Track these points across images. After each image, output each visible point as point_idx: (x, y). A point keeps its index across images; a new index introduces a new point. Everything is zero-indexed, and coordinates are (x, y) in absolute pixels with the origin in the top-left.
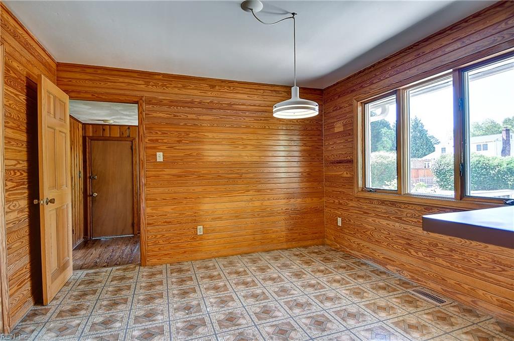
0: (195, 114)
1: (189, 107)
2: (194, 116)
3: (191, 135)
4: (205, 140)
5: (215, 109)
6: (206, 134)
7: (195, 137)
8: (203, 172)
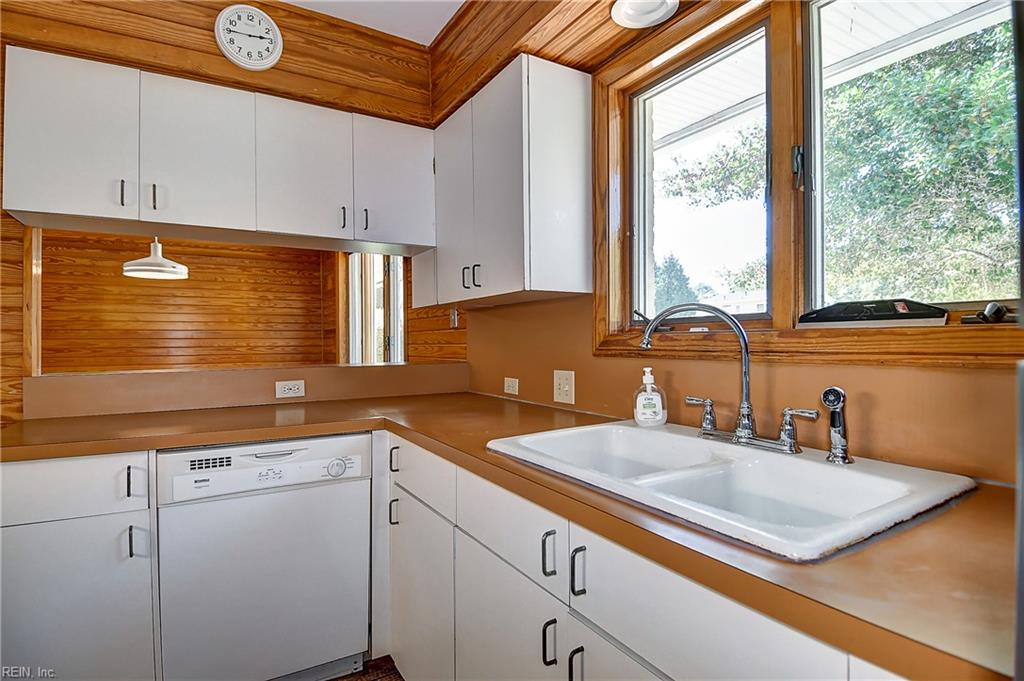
0: (87, 258)
1: (78, 248)
2: (86, 262)
3: (81, 289)
4: (105, 297)
5: (124, 251)
6: (105, 288)
7: (88, 293)
8: (102, 345)
